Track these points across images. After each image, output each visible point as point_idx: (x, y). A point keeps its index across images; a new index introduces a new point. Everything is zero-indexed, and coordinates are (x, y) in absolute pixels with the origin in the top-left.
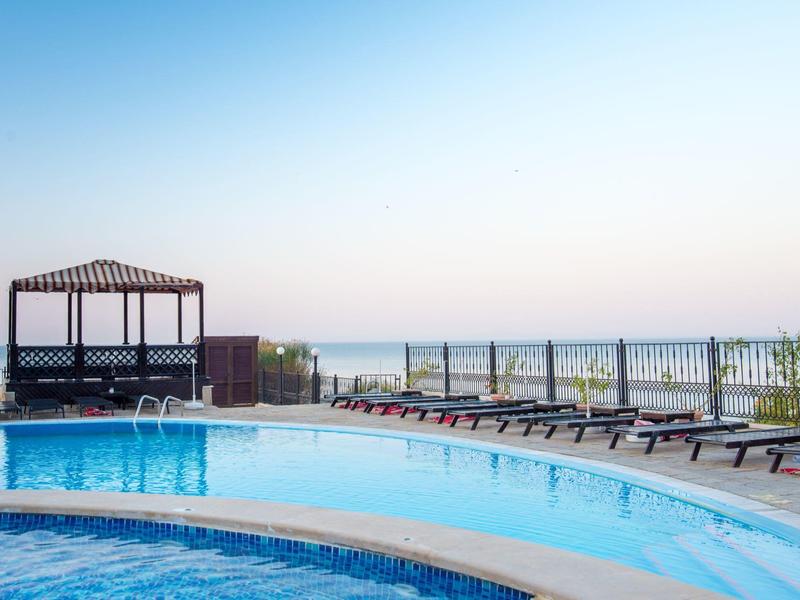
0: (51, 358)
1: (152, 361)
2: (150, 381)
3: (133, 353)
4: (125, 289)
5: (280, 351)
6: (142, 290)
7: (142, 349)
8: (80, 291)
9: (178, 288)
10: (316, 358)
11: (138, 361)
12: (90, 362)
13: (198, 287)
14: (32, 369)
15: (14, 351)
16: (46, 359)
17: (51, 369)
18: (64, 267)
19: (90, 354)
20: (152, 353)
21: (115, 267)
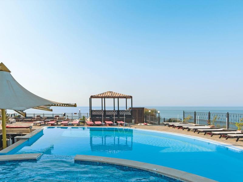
0: (99, 113)
1: (121, 114)
2: (120, 118)
3: (116, 112)
4: (114, 98)
5: (150, 111)
6: (118, 98)
7: (118, 111)
8: (105, 98)
9: (126, 97)
10: (159, 113)
11: (118, 114)
12: (107, 114)
13: (131, 97)
14: (95, 115)
15: (91, 111)
16: (98, 113)
17: (99, 115)
18: (101, 93)
19: (107, 112)
20: (120, 112)
21: (112, 93)
